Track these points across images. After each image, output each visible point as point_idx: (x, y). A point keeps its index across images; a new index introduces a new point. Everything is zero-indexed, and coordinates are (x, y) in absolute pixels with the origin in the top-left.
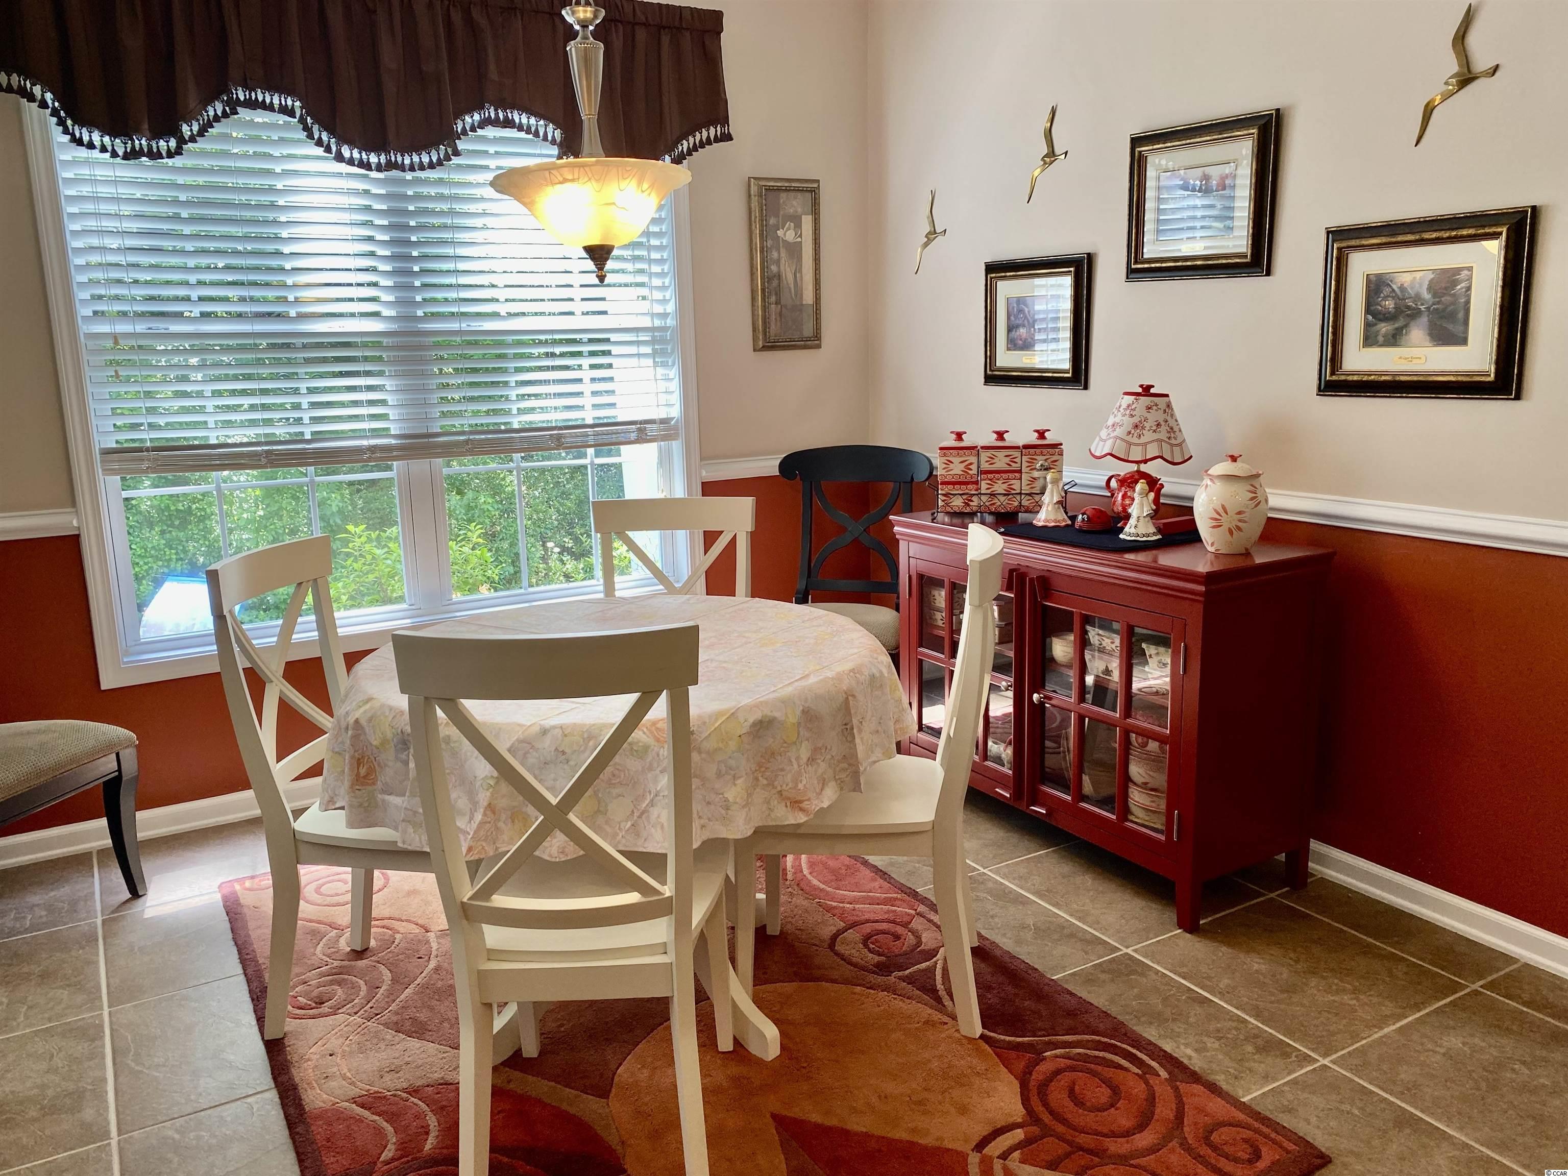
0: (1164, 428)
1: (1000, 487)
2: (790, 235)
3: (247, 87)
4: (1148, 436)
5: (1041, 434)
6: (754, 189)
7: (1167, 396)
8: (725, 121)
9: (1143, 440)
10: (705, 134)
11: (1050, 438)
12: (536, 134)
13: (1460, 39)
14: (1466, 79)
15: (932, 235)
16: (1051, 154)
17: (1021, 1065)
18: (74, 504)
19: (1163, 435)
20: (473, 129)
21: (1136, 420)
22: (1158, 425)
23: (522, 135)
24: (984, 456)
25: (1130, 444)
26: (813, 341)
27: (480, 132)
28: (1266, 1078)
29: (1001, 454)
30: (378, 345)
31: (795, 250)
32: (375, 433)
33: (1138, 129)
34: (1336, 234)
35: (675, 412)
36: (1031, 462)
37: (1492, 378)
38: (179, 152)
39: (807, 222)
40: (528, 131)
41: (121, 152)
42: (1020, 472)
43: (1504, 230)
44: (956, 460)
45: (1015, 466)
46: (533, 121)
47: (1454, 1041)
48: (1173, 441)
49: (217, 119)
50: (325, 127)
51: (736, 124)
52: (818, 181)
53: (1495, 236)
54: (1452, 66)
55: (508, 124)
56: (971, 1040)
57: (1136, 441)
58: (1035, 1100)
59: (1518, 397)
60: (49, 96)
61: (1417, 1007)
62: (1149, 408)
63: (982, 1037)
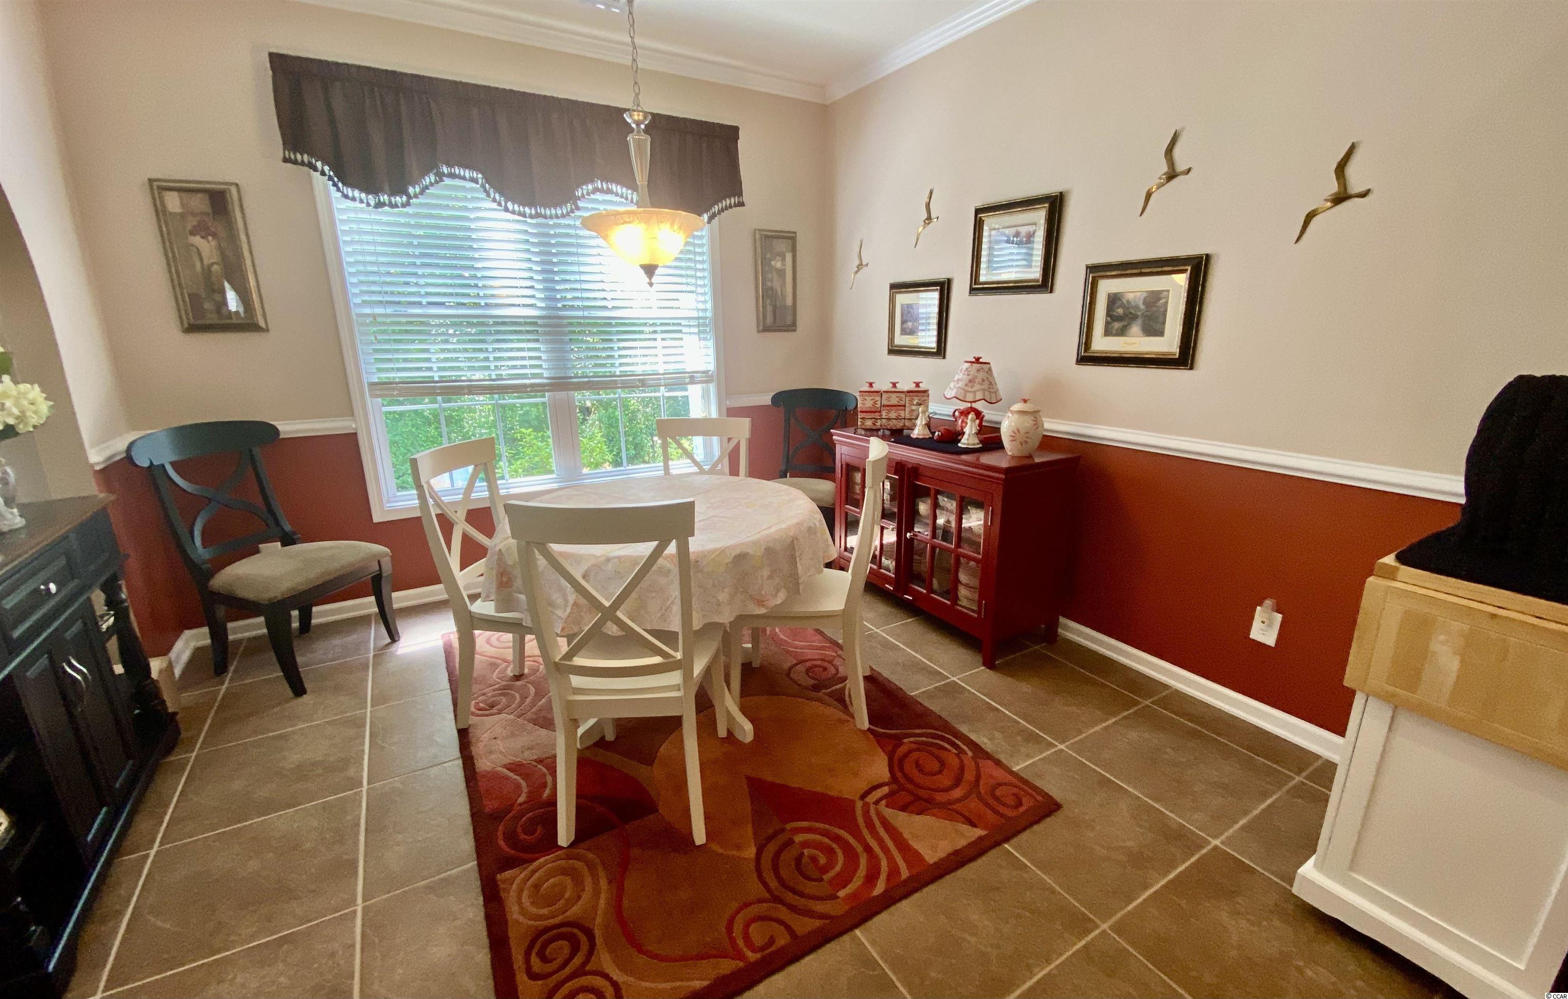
0: (986, 382)
1: (893, 415)
2: (779, 265)
3: (449, 165)
4: (977, 387)
5: (917, 385)
6: (758, 236)
7: (989, 363)
8: (740, 194)
9: (974, 389)
10: (728, 201)
11: (923, 387)
12: (627, 199)
13: (1169, 151)
14: (1172, 175)
15: (860, 266)
16: (929, 218)
17: (890, 748)
18: (352, 415)
19: (986, 386)
20: (588, 194)
21: (970, 377)
22: (983, 380)
24: (885, 396)
25: (966, 391)
26: (792, 327)
27: (592, 196)
28: (1028, 756)
29: (894, 395)
30: (535, 324)
31: (781, 273)
32: (534, 375)
33: (979, 204)
34: (1092, 269)
35: (711, 367)
36: (911, 401)
37: (1177, 356)
38: (406, 205)
39: (789, 257)
40: (622, 197)
41: (372, 203)
42: (905, 406)
43: (1189, 268)
44: (869, 399)
45: (902, 403)
46: (624, 190)
47: (1133, 735)
48: (992, 390)
49: (431, 184)
50: (497, 190)
51: (746, 198)
52: (795, 233)
53: (1184, 271)
55: (609, 191)
56: (863, 732)
57: (969, 389)
58: (896, 769)
59: (1191, 368)
60: (326, 168)
61: (1114, 715)
62: (978, 370)
63: (869, 729)
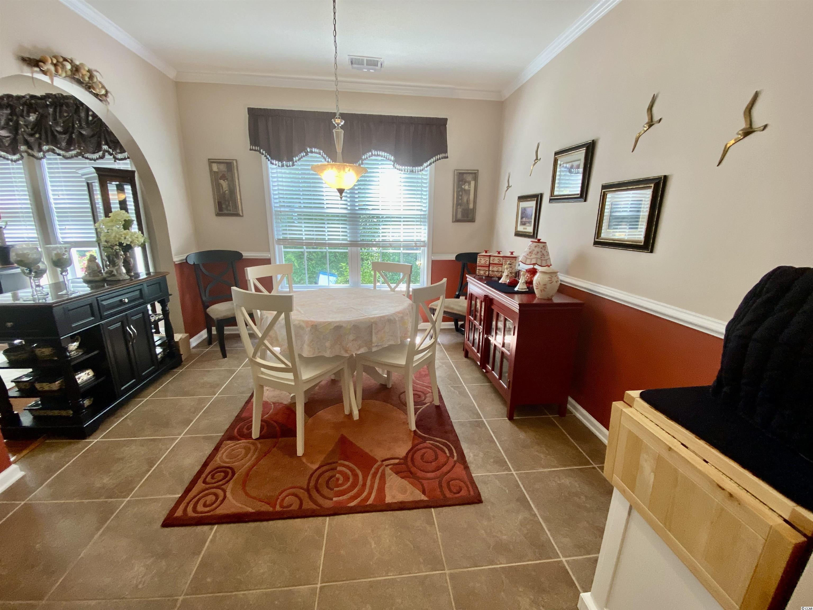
0: (540, 254)
1: (495, 269)
2: (467, 187)
3: (310, 147)
4: (534, 256)
5: (512, 253)
6: (456, 173)
7: (545, 243)
8: (446, 152)
9: (532, 257)
10: (439, 156)
11: (515, 255)
12: (386, 158)
13: (650, 109)
14: (650, 124)
15: (509, 187)
16: (537, 159)
17: (416, 442)
18: (269, 251)
19: (539, 256)
20: (369, 157)
22: (538, 253)
23: (383, 158)
24: (492, 258)
27: (371, 158)
29: (496, 258)
30: (346, 217)
31: (468, 192)
32: (343, 240)
33: (557, 149)
34: (604, 187)
35: (426, 239)
36: (506, 262)
37: (642, 244)
38: (293, 165)
39: (473, 183)
40: (384, 157)
41: (280, 165)
43: (653, 185)
44: (482, 259)
45: (501, 263)
46: (386, 154)
48: (543, 259)
49: (304, 156)
50: (329, 157)
51: (449, 153)
52: (478, 170)
53: (650, 187)
54: (646, 119)
55: (378, 155)
56: (411, 431)
58: (411, 453)
59: (652, 252)
60: (264, 152)
61: (565, 466)
62: (536, 247)
